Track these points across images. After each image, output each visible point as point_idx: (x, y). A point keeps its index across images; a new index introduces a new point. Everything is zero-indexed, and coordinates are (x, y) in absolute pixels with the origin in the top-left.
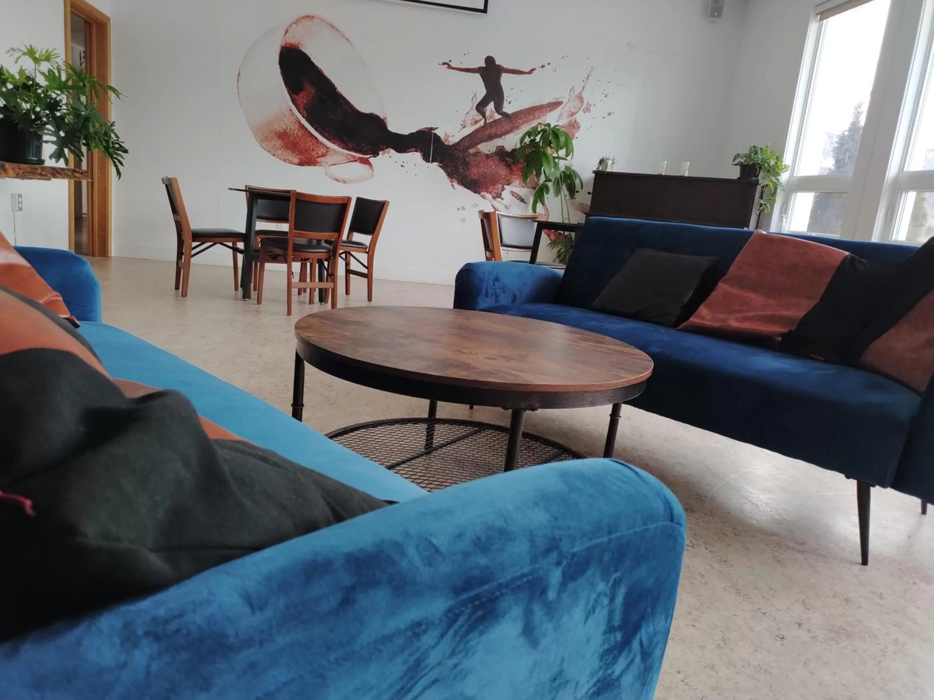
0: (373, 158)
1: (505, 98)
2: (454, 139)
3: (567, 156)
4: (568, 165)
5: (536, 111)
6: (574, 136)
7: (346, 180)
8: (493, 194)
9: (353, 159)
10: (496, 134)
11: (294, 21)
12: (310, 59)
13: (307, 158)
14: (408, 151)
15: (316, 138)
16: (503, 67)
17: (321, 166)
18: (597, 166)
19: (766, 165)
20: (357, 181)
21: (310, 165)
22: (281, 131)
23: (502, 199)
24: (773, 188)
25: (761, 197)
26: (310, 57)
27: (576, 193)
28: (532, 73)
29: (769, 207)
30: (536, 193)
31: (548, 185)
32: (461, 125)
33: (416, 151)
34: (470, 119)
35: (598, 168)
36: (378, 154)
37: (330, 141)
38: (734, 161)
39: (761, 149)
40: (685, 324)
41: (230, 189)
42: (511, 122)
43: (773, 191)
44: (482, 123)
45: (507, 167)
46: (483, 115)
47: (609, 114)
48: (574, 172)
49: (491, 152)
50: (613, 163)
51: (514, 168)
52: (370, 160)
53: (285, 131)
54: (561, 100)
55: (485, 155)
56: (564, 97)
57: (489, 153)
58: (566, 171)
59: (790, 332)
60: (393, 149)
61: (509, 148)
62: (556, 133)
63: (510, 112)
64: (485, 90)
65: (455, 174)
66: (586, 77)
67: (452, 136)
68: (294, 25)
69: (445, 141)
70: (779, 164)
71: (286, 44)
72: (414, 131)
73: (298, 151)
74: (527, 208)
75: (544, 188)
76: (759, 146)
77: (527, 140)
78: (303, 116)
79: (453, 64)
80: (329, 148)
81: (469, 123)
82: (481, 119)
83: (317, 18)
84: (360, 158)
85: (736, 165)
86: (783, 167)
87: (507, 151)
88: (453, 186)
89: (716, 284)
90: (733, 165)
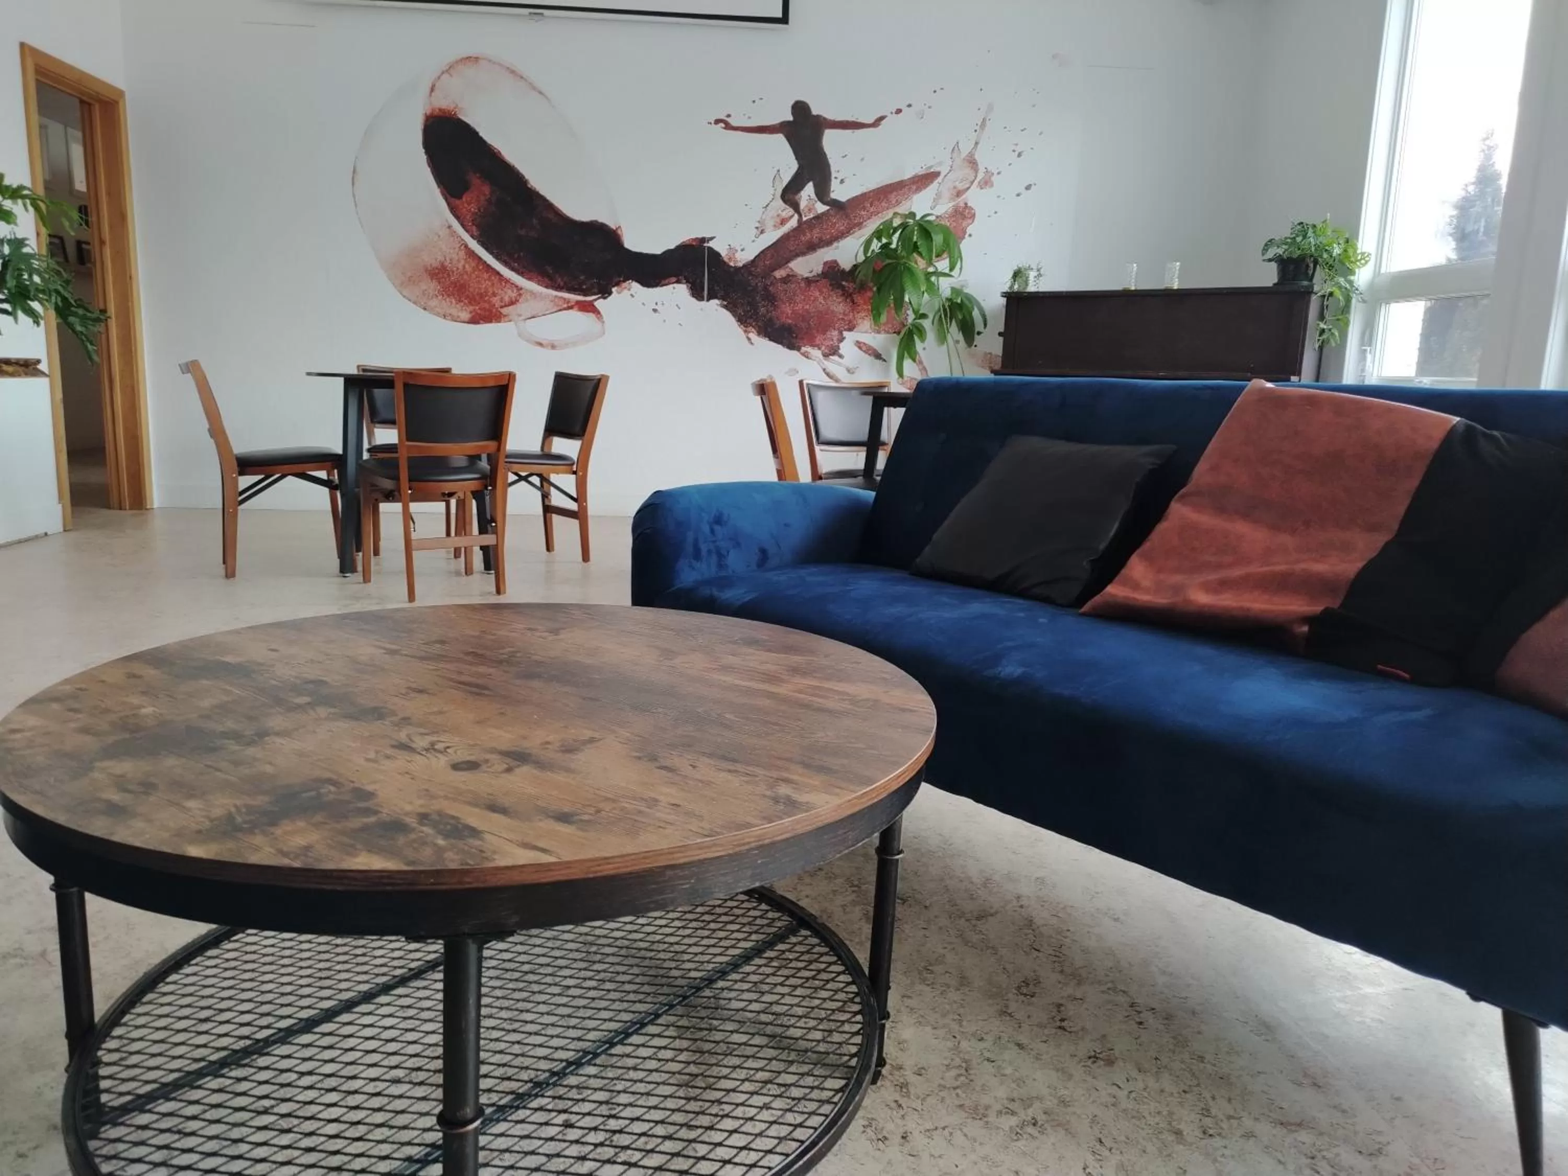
0: (601, 300)
1: (834, 175)
2: (744, 257)
3: (952, 269)
4: (957, 286)
5: (891, 192)
6: (965, 233)
7: (556, 344)
8: (823, 348)
9: (565, 306)
10: (821, 240)
11: (445, 69)
12: (476, 133)
13: (484, 309)
14: (663, 282)
15: (498, 273)
16: (825, 119)
17: (510, 321)
18: (1009, 284)
19: (1325, 256)
20: (574, 344)
21: (491, 322)
22: (434, 265)
23: (841, 356)
24: (1341, 298)
25: (1322, 317)
26: (478, 129)
27: (976, 336)
28: (879, 125)
29: (1337, 334)
30: (902, 340)
31: (923, 327)
32: (757, 228)
33: (678, 282)
34: (772, 218)
35: (1012, 287)
36: (610, 293)
37: (523, 276)
38: (1263, 254)
39: (1314, 226)
40: (1098, 599)
41: (309, 374)
42: (847, 216)
43: (1342, 303)
44: (793, 223)
45: (847, 298)
46: (795, 207)
47: (1028, 188)
48: (969, 298)
49: (814, 273)
50: (1040, 275)
51: (858, 298)
52: (596, 304)
53: (442, 265)
54: (937, 169)
55: (803, 279)
56: (940, 164)
57: (810, 275)
58: (954, 296)
59: (1326, 611)
60: (637, 281)
61: (846, 264)
62: (925, 230)
63: (843, 199)
64: (796, 162)
65: (751, 318)
66: (979, 124)
67: (742, 250)
68: (445, 76)
69: (730, 259)
70: (1351, 251)
71: (433, 110)
72: (672, 247)
73: (467, 297)
74: (887, 370)
75: (915, 330)
76: (1309, 221)
77: (876, 246)
78: (472, 236)
79: (733, 122)
80: (521, 289)
81: (770, 224)
82: (792, 216)
83: (484, 59)
84: (578, 303)
85: (1270, 260)
86: (1359, 257)
87: (843, 271)
88: (749, 339)
89: (1167, 506)
90: (1264, 260)
